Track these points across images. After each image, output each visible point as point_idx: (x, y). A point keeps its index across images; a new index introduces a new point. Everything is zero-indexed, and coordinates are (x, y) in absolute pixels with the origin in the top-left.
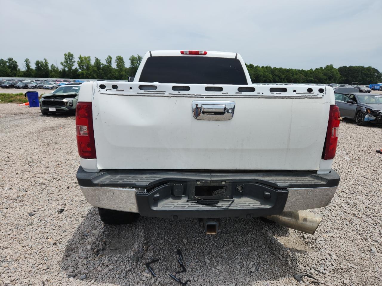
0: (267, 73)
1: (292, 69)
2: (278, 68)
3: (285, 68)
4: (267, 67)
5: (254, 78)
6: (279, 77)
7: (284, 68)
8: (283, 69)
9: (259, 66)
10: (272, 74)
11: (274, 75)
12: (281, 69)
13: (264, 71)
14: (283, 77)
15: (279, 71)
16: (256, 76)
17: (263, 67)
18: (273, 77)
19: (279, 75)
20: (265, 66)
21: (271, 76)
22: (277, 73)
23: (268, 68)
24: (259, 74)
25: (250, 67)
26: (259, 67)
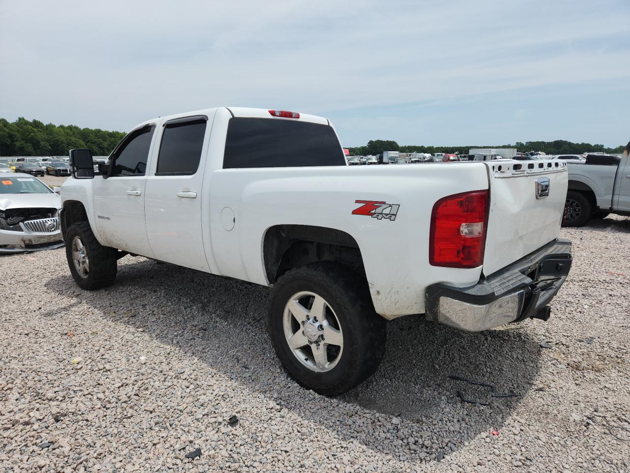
0: (73, 139)
1: (117, 133)
2: (94, 129)
3: (106, 130)
4: (70, 128)
5: (49, 147)
6: (98, 144)
7: (103, 129)
8: (102, 132)
9: (53, 124)
10: (84, 140)
11: (87, 142)
12: (99, 131)
13: (67, 134)
14: (105, 144)
15: (96, 134)
16: (51, 143)
17: (62, 127)
18: (86, 145)
19: (98, 142)
20: (66, 125)
21: (83, 143)
22: (92, 137)
23: (73, 129)
24: (58, 141)
25: (33, 125)
26: (54, 126)
